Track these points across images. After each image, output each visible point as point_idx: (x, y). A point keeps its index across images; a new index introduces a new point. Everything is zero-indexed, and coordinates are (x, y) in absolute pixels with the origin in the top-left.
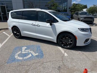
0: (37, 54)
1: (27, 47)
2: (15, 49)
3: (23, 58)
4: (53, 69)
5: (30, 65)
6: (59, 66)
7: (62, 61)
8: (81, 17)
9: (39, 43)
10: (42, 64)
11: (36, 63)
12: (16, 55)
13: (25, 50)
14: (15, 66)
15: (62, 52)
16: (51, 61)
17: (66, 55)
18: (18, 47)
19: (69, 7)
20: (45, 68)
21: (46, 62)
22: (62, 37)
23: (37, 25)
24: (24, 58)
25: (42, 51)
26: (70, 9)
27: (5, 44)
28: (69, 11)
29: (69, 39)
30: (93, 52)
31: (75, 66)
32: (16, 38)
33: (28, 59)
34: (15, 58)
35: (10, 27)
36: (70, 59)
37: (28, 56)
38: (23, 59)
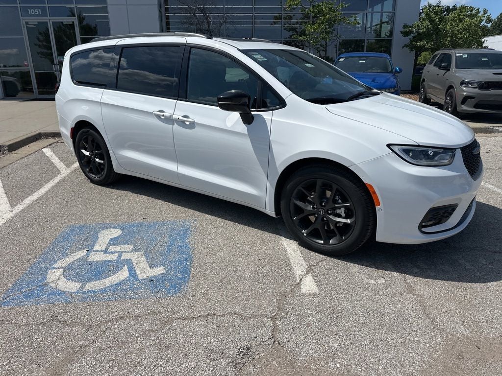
0: (159, 271)
1: (123, 229)
2: (65, 237)
3: (82, 287)
4: (208, 357)
5: (99, 326)
6: (244, 343)
7: (274, 318)
8: (463, 83)
9: (191, 212)
10: (164, 323)
11: (137, 317)
12: (55, 265)
13: (108, 247)
14: (27, 325)
15: (291, 269)
16: (215, 314)
17: (309, 285)
18: (81, 228)
19: (405, 26)
20: (168, 348)
21: (187, 318)
22: (300, 188)
23: (183, 122)
24: (89, 286)
25: (189, 259)
26: (406, 34)
27: (29, 207)
28: (406, 46)
29: (335, 202)
30: (469, 284)
31: (334, 356)
32: (92, 181)
33: (102, 291)
34: (47, 284)
35: (66, 127)
36: (320, 312)
37: (110, 278)
38: (77, 292)
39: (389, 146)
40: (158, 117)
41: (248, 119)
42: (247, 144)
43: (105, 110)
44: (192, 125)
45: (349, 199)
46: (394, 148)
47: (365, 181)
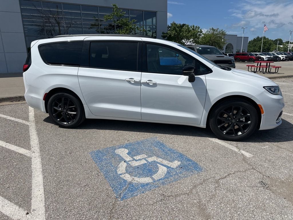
0: (177, 163)
2: (99, 159)
12: (119, 173)
13: (132, 158)
17: (247, 154)
23: (148, 84)
34: (131, 183)
38: (154, 182)
39: (264, 87)
40: (129, 82)
41: (192, 80)
42: (192, 92)
43: (81, 80)
44: (155, 85)
45: (248, 112)
46: (265, 88)
47: (258, 103)
